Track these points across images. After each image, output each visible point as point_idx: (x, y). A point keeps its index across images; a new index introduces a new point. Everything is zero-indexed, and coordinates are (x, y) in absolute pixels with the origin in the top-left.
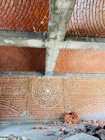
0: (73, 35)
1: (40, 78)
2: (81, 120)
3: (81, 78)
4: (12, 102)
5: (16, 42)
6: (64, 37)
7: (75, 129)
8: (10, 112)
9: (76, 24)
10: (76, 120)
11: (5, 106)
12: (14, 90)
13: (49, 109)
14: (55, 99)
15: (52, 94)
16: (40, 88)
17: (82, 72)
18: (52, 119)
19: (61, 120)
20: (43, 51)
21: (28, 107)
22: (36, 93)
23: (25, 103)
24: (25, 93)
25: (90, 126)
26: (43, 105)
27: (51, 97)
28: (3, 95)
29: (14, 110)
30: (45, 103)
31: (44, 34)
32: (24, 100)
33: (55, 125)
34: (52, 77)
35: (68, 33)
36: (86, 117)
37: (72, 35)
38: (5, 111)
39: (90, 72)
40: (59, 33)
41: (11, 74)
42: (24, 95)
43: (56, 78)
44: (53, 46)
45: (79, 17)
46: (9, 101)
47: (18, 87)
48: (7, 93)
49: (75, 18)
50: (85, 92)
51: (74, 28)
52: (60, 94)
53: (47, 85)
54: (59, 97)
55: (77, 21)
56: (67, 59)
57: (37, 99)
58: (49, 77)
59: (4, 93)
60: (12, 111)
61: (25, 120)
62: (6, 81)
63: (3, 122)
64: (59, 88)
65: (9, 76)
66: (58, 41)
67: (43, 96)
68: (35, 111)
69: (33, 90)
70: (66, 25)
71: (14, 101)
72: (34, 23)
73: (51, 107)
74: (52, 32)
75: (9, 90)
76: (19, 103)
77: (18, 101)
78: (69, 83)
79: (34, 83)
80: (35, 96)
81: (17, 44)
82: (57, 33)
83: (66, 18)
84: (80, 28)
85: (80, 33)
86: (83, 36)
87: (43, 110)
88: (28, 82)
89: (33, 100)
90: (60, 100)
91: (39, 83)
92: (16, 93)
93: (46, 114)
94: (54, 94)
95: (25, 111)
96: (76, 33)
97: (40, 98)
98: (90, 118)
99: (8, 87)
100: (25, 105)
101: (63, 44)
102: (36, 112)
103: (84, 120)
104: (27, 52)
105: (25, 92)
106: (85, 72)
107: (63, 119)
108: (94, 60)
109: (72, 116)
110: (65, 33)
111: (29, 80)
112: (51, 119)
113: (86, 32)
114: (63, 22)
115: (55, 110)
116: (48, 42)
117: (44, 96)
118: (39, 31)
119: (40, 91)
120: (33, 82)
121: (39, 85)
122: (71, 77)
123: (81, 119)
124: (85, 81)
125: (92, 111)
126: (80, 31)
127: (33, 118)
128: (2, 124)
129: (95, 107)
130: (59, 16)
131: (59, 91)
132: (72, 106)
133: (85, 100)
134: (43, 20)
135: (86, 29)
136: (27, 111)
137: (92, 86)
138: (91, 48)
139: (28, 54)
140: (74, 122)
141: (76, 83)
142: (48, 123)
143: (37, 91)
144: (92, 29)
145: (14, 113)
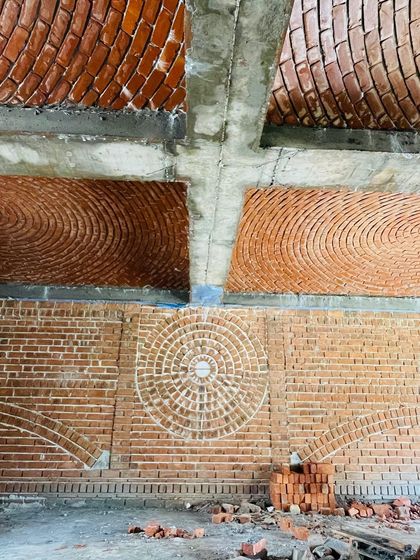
0: (306, 121)
1: (168, 313)
2: (343, 498)
3: (346, 314)
4: (50, 412)
5: (48, 154)
6: (261, 130)
7: (312, 549)
8: (43, 456)
9: (315, 68)
10: (322, 499)
11: (22, 430)
12: (61, 363)
13: (206, 444)
14: (232, 404)
15: (219, 383)
16: (170, 357)
17: (347, 289)
18: (219, 490)
19: (257, 497)
21: (118, 435)
22: (151, 377)
23: (106, 418)
24: (108, 377)
25: (378, 546)
26: (178, 428)
27: (215, 394)
28: (17, 384)
29: (57, 446)
30: (188, 421)
31: (172, 117)
32: (102, 406)
33: (227, 520)
34: (218, 310)
35: (282, 113)
36: (365, 484)
37: (302, 119)
38: (20, 449)
39: (386, 291)
40: (239, 111)
41: (50, 297)
42: (103, 385)
43: (237, 314)
44: (212, 171)
45: (329, 33)
46: (40, 408)
47: (79, 350)
48: (31, 376)
49: (309, 36)
50: (361, 375)
51: (307, 90)
52: (253, 385)
53: (197, 343)
54: (249, 395)
55: (322, 52)
56: (281, 233)
57: (155, 401)
58: (208, 309)
59: (21, 375)
60: (52, 450)
61: (105, 489)
62: (30, 327)
63: (13, 497)
64: (248, 357)
65: (43, 304)
66: (233, 149)
67: (181, 390)
68: (145, 451)
69: (139, 365)
70: (267, 72)
71: (61, 408)
72: (124, 68)
73: (215, 439)
74: (205, 103)
75: (41, 362)
76: (81, 416)
77: (76, 410)
78: (291, 335)
79: (145, 334)
80: (149, 389)
81: (58, 165)
82: (229, 109)
84: (336, 85)
85: (337, 109)
86: (349, 127)
87: (179, 451)
88: (118, 332)
89: (137, 407)
90: (254, 408)
91: (165, 335)
92: (69, 376)
93: (192, 467)
94: (226, 384)
95: (106, 454)
96: (318, 113)
97: (168, 397)
98: (385, 492)
99: (36, 349)
100: (106, 425)
101: (258, 161)
102: (151, 459)
103: (358, 498)
105: (105, 373)
106: (361, 290)
107: (265, 489)
108: (401, 239)
109: (303, 481)
110: (264, 111)
111: (123, 320)
112: (212, 491)
113: (365, 106)
114: (252, 54)
115: (228, 451)
116: (190, 154)
117: (185, 392)
118: (147, 104)
119: (167, 370)
120: (139, 331)
121: (166, 344)
122: (301, 311)
123: (344, 492)
124: (364, 326)
125: (393, 461)
126: (337, 103)
127: (138, 481)
128: (10, 502)
129: (405, 441)
130: (232, 22)
131: (250, 372)
132: (306, 435)
133: (360, 410)
134: (163, 50)
135: (365, 90)
136: (114, 451)
137: (394, 351)
138: (390, 180)
139: (116, 209)
140: (313, 508)
141: (325, 339)
142: (199, 504)
143: (155, 368)
144: (393, 90)
145: (60, 458)
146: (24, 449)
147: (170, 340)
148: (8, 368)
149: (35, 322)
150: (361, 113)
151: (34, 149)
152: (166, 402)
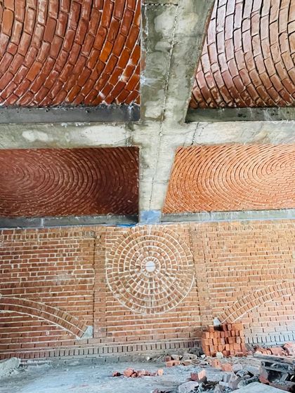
0: (211, 105)
1: (125, 231)
2: (250, 346)
3: (242, 223)
4: (51, 302)
5: (54, 135)
6: (186, 113)
7: (235, 373)
8: (48, 332)
9: (215, 74)
10: (237, 347)
11: (32, 316)
12: (55, 269)
13: (157, 316)
14: (172, 288)
15: (162, 274)
16: (128, 260)
17: (242, 206)
18: (168, 347)
19: (193, 349)
20: (130, 154)
21: (97, 314)
22: (117, 274)
23: (89, 303)
24: (88, 276)
25: (278, 363)
26: (137, 307)
27: (160, 283)
28: (26, 285)
29: (57, 325)
30: (144, 302)
31: (130, 108)
32: (85, 296)
33: (176, 364)
34: (158, 227)
35: (197, 101)
36: (264, 335)
37: (209, 104)
38: (33, 329)
39: (267, 206)
40: (172, 103)
41: (45, 225)
42: (85, 282)
43: (171, 228)
44: (155, 139)
45: (223, 55)
46: (44, 300)
47: (67, 259)
48: (36, 279)
49: (211, 58)
50: (255, 263)
51: (211, 87)
52: (184, 274)
53: (145, 249)
54: (182, 281)
55: (220, 65)
56: (197, 173)
57: (120, 290)
58: (151, 226)
59: (29, 279)
60: (54, 328)
61: (91, 352)
62: (33, 246)
63: (30, 362)
64: (180, 256)
65: (40, 230)
66: (168, 125)
67: (137, 281)
68: (116, 324)
69: (108, 266)
70: (189, 81)
71: (58, 300)
72: (100, 81)
73: (162, 313)
74: (152, 100)
75: (42, 269)
76: (72, 304)
77: (69, 299)
78: (207, 239)
79: (111, 246)
80: (116, 282)
81: (59, 141)
82: (166, 102)
83: (186, 60)
84: (229, 83)
85: (230, 97)
86: (238, 107)
87: (139, 322)
88: (92, 245)
89: (109, 295)
90: (187, 290)
91: (124, 245)
92: (62, 277)
93: (149, 332)
94: (167, 275)
95: (90, 328)
96: (219, 100)
97: (128, 287)
98: (278, 339)
99: (38, 260)
100: (89, 308)
101: (184, 131)
102: (121, 329)
103: (260, 345)
104: (86, 159)
105: (86, 274)
106: (251, 207)
107: (198, 343)
108: (274, 172)
109: (223, 336)
110: (188, 102)
111: (95, 238)
112: (163, 347)
113: (247, 94)
114: (181, 72)
115: (172, 320)
116: (142, 129)
117: (140, 282)
118: (114, 101)
119: (126, 269)
120: (106, 244)
121: (125, 249)
122: (214, 222)
123: (251, 342)
124: (255, 231)
125: (282, 318)
126: (230, 93)
127: (113, 344)
128: (28, 365)
129: (288, 304)
130: (169, 56)
131: (182, 266)
132: (222, 305)
133: (257, 286)
134: (124, 70)
135: (246, 85)
136: (95, 325)
137: (276, 245)
138: (265, 137)
139: (90, 165)
140: (231, 353)
141: (230, 241)
142: (155, 357)
143: (119, 268)
144: (263, 84)
145: (59, 333)
146: (35, 329)
147: (127, 249)
148: (21, 275)
149: (36, 243)
150: (245, 98)
151: (45, 132)
152: (128, 290)
